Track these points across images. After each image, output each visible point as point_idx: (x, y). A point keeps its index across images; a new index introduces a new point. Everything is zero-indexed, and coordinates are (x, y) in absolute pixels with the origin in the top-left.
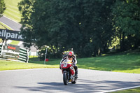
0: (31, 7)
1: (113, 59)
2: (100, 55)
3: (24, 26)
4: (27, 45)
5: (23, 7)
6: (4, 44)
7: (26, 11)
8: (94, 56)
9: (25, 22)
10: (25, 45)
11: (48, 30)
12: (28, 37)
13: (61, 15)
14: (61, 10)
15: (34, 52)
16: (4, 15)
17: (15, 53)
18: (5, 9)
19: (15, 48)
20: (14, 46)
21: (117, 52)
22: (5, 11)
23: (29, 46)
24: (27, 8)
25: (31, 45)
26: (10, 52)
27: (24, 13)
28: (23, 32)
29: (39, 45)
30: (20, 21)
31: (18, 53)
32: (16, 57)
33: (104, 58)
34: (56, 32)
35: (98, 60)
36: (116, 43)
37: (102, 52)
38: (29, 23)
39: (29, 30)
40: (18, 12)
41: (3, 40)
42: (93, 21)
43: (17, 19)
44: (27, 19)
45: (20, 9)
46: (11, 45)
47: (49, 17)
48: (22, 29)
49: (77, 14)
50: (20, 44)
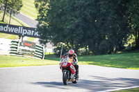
0: (47, 4)
1: (128, 57)
2: (115, 52)
3: (40, 23)
4: (43, 42)
5: (39, 4)
6: (20, 41)
7: (43, 9)
8: (110, 53)
9: (42, 19)
10: (41, 42)
11: (64, 27)
12: (44, 34)
13: (77, 13)
14: (77, 7)
15: (49, 49)
16: (21, 12)
17: (31, 49)
18: (21, 6)
19: (31, 45)
20: (30, 43)
21: (132, 50)
22: (22, 8)
23: (45, 43)
24: (44, 5)
25: (47, 42)
26: (27, 48)
27: (40, 11)
28: (39, 29)
29: (55, 42)
30: (36, 18)
31: (34, 50)
32: (32, 54)
33: (119, 56)
34: (71, 29)
35: (113, 57)
36: (131, 40)
37: (117, 50)
38: (45, 20)
39: (45, 27)
40: (35, 9)
41: (20, 37)
42: (109, 18)
43: (33, 16)
44: (43, 16)
45: (37, 6)
46: (27, 42)
47: (65, 14)
48: (38, 26)
49: (93, 11)
50: (36, 41)
